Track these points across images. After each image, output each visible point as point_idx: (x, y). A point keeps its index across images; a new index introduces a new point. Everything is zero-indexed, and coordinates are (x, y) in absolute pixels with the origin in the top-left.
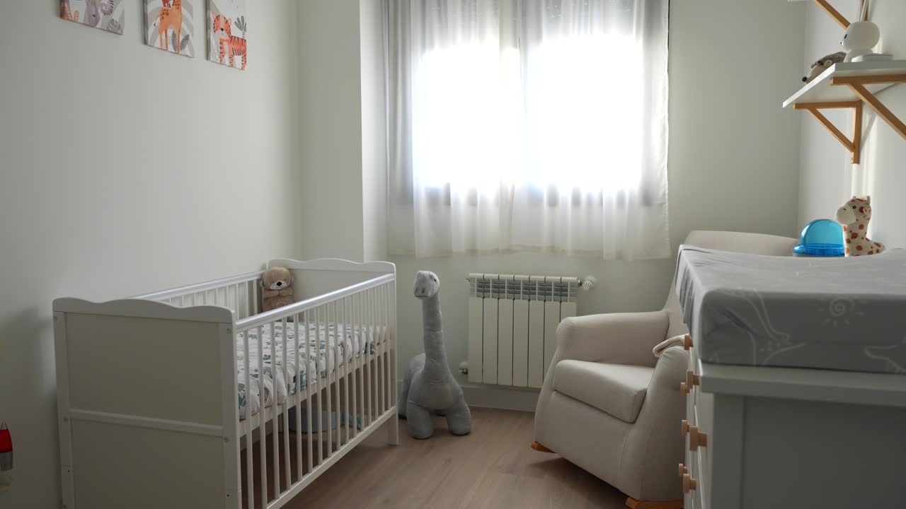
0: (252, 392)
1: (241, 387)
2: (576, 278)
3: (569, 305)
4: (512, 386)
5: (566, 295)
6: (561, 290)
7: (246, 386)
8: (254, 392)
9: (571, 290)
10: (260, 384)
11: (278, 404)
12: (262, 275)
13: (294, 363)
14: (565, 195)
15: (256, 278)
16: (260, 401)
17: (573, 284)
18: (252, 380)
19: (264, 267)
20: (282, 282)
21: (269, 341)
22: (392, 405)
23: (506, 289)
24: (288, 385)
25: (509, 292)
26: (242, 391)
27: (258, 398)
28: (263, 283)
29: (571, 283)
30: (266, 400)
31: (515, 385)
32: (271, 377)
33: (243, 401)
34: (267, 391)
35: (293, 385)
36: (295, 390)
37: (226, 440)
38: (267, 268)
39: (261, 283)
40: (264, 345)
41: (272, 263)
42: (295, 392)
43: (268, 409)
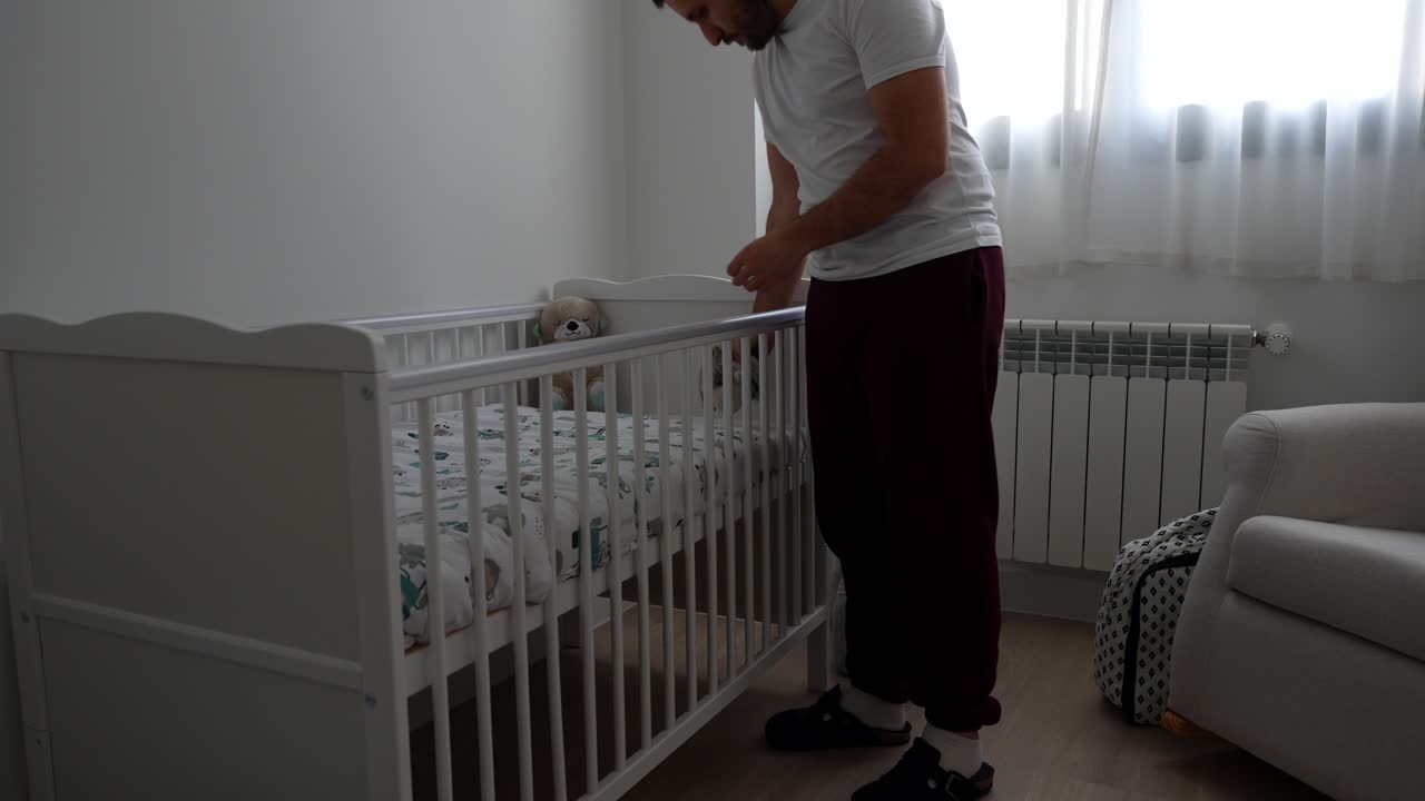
0: (444, 568)
1: (413, 554)
2: (1249, 327)
3: (1228, 389)
4: (1082, 569)
5: (1223, 365)
6: (1209, 354)
7: (427, 553)
8: (451, 568)
9: (1235, 355)
10: (471, 548)
11: (529, 603)
12: (541, 311)
13: (574, 496)
14: (1227, 121)
15: (528, 316)
16: (473, 594)
17: (1239, 339)
18: (447, 539)
19: (544, 296)
20: (579, 324)
21: (538, 446)
22: (818, 603)
23: (1073, 353)
24: (559, 555)
25: (1078, 360)
26: (419, 567)
27: (465, 587)
28: (540, 331)
29: (1234, 336)
30: (490, 592)
31: (1088, 566)
32: (508, 532)
33: (416, 595)
34: (493, 569)
35: (570, 555)
36: (579, 567)
37: (371, 700)
38: (551, 298)
39: (536, 327)
40: (523, 455)
41: (561, 288)
42: (579, 570)
43: (501, 616)
